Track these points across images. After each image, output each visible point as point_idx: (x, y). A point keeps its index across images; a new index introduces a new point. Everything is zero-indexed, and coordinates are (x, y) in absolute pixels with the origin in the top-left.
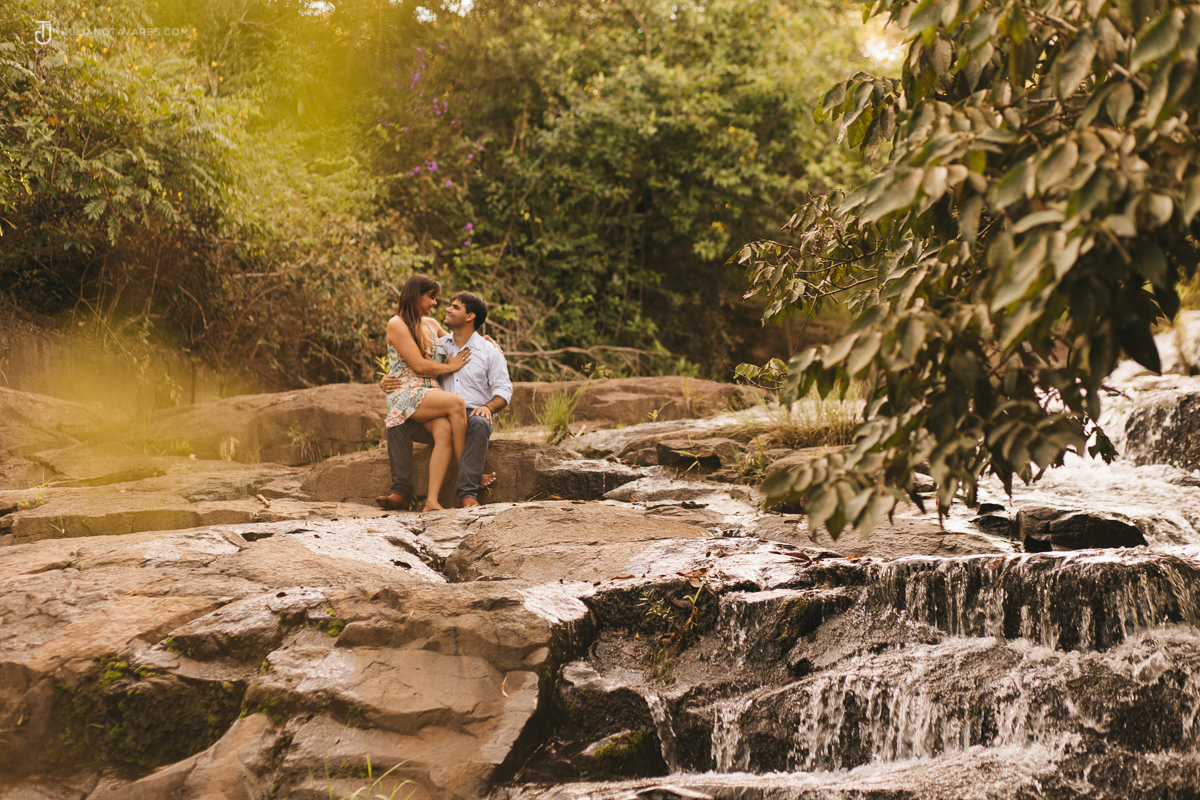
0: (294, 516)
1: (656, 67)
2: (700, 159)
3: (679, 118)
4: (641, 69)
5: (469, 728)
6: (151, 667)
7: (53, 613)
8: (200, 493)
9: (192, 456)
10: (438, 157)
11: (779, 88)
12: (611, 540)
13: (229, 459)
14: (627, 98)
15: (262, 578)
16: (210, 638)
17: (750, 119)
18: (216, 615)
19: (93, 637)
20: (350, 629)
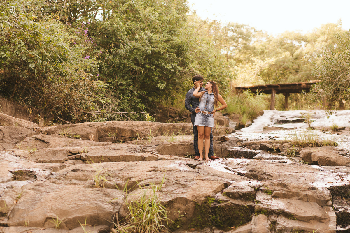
1: (150, 34)
2: (160, 61)
3: (157, 49)
4: (146, 34)
5: (322, 221)
6: (222, 200)
7: (182, 184)
9: (81, 139)
11: (182, 42)
16: (236, 193)
17: (174, 50)
19: (201, 191)
20: (275, 193)
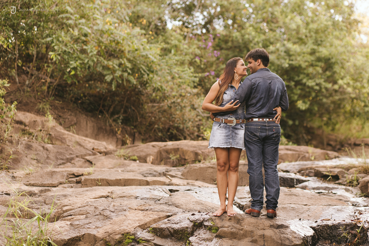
0: (181, 184)
1: (290, 45)
2: (302, 76)
3: (297, 62)
4: (284, 45)
6: (144, 239)
7: (106, 215)
8: (147, 174)
9: (138, 161)
10: (215, 71)
11: (330, 54)
12: (313, 204)
13: (150, 163)
14: (279, 55)
15: (181, 207)
16: (166, 229)
17: (320, 64)
18: (169, 220)
19: (121, 225)
20: (221, 231)
